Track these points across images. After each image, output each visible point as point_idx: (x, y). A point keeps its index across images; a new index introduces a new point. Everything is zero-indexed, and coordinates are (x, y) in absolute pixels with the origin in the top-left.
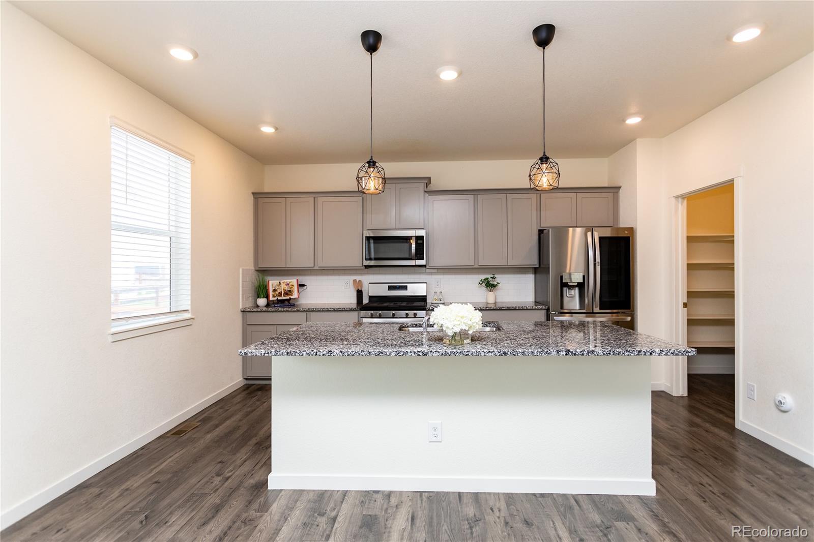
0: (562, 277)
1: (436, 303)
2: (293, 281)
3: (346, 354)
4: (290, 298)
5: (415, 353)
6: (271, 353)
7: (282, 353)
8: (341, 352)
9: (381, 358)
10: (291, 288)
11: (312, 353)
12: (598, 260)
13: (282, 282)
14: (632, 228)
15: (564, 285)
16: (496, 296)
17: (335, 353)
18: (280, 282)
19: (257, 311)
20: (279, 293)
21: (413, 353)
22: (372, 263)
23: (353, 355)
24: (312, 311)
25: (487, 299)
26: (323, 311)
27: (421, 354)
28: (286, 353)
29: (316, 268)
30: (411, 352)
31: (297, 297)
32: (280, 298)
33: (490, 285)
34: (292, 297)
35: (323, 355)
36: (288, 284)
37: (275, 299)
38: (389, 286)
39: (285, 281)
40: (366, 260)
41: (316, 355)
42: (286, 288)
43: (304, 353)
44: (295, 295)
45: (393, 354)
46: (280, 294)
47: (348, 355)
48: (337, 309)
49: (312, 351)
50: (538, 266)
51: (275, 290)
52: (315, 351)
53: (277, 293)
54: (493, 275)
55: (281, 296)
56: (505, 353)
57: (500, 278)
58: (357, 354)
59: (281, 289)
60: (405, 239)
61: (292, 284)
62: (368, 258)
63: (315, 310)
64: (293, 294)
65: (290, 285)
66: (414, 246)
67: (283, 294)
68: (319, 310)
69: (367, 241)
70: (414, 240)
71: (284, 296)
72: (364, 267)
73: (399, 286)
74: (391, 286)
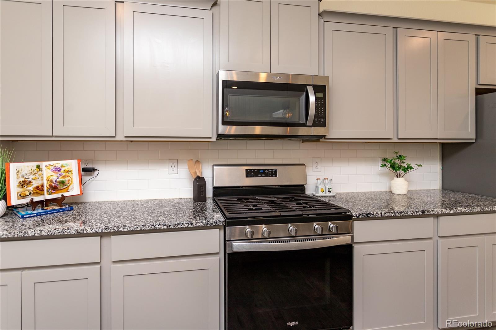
1: (323, 197)
2: (70, 163)
4: (63, 197)
10: (64, 177)
13: (43, 166)
18: (38, 167)
20: (37, 188)
22: (233, 130)
29: (119, 137)
31: (79, 193)
32: (37, 198)
34: (66, 194)
36: (59, 170)
37: (26, 200)
38: (246, 170)
39: (51, 163)
40: (224, 123)
42: (54, 178)
44: (74, 190)
46: (39, 190)
51: (24, 184)
53: (30, 188)
59: (45, 179)
60: (300, 89)
61: (66, 168)
62: (225, 120)
63: (121, 229)
64: (70, 188)
65: (62, 170)
66: (312, 99)
67: (45, 189)
68: (133, 229)
69: (225, 89)
70: (310, 90)
71: (48, 194)
72: (214, 139)
73: (264, 170)
74: (250, 170)
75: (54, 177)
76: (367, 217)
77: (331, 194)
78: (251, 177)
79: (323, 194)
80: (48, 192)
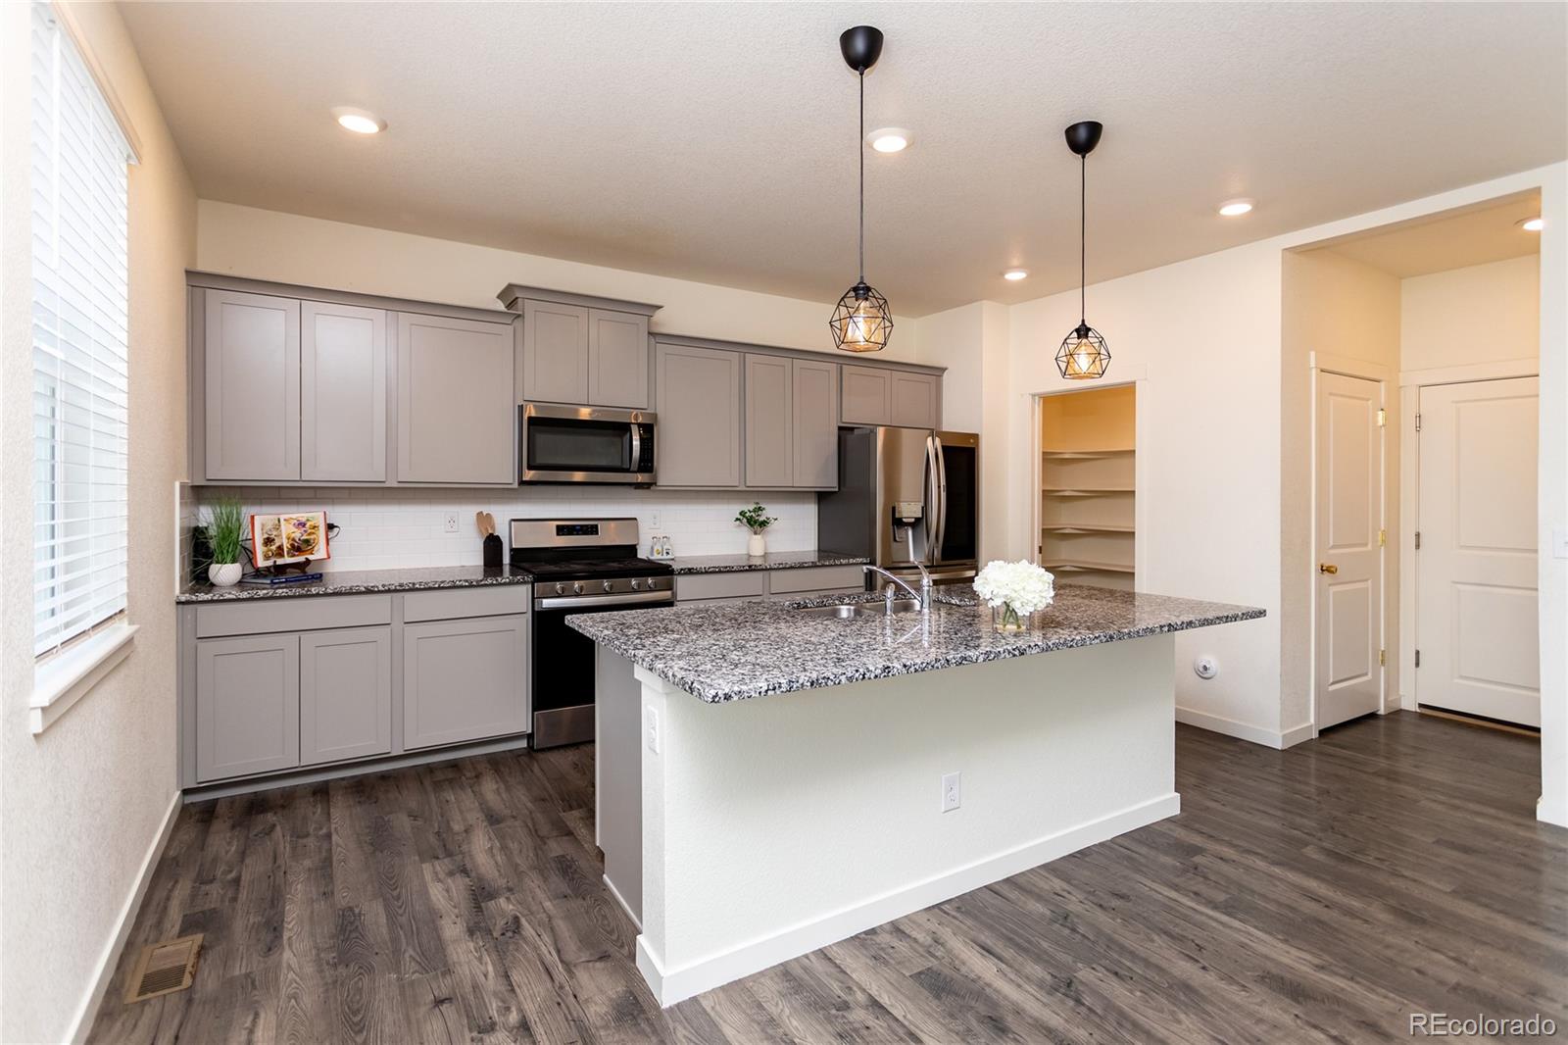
0: (894, 509)
2: (315, 515)
3: (912, 669)
4: (308, 561)
5: (1009, 652)
6: (780, 687)
7: (802, 684)
8: (905, 666)
9: (967, 667)
10: (309, 534)
11: (857, 675)
12: (943, 482)
13: (282, 518)
14: (977, 435)
15: (898, 523)
16: (766, 542)
17: (895, 670)
18: (279, 521)
19: (212, 601)
20: (279, 547)
21: (1006, 653)
22: (544, 475)
23: (923, 670)
24: (410, 590)
25: (748, 548)
26: (440, 588)
27: (1017, 653)
28: (809, 684)
29: (390, 484)
30: (1004, 652)
31: (325, 557)
32: (280, 561)
33: (755, 523)
34: (311, 557)
35: (876, 676)
36: (304, 525)
37: (270, 563)
38: (558, 527)
39: (294, 516)
40: (530, 468)
41: (864, 678)
43: (843, 678)
44: (319, 553)
45: (981, 659)
46: (280, 553)
47: (916, 671)
48: (477, 581)
49: (857, 671)
50: (837, 490)
51: (268, 541)
52: (861, 670)
53: (274, 548)
54: (757, 503)
55: (282, 556)
56: (1111, 637)
57: (771, 511)
58: (930, 667)
59: (284, 537)
60: (623, 428)
61: (312, 523)
62: (532, 464)
63: (417, 586)
64: (316, 548)
65: (307, 526)
66: (636, 443)
67: (285, 550)
68: (431, 585)
69: (531, 427)
70: (635, 430)
71: (289, 556)
72: (516, 486)
73: (582, 526)
74: (563, 526)
75: (297, 534)
76: (690, 572)
77: (669, 557)
78: (563, 535)
79: (660, 557)
80: (288, 553)
